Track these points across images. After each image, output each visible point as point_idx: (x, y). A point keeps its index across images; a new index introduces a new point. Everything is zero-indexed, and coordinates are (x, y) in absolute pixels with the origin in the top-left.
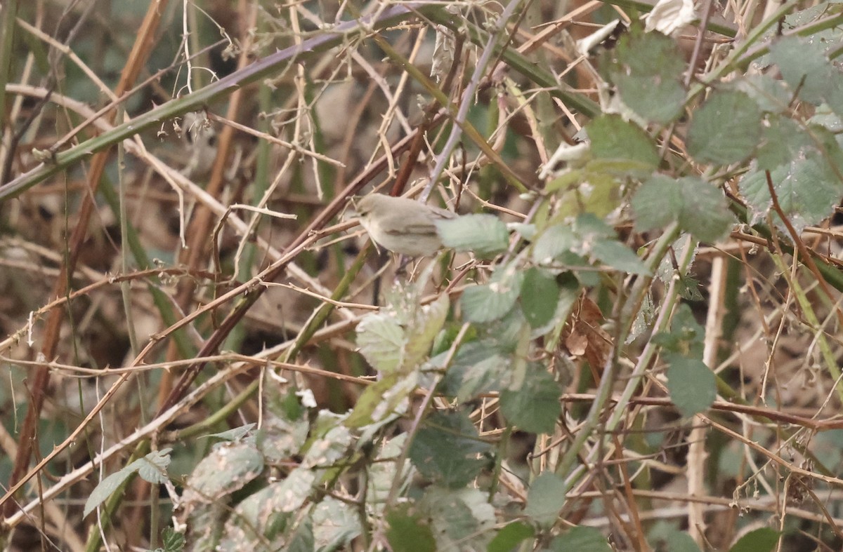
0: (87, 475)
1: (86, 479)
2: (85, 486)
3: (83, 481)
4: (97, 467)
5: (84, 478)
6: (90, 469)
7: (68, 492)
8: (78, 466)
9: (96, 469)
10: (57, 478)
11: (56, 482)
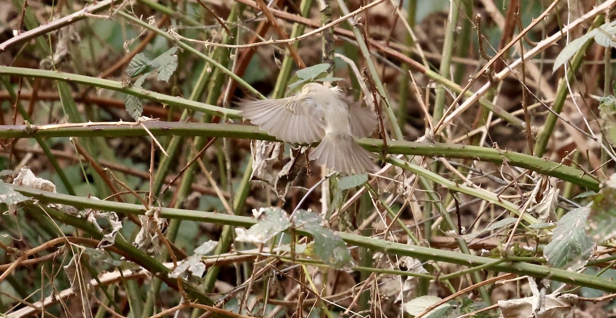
0: (557, 40)
1: (557, 44)
2: (555, 49)
3: (554, 45)
4: (564, 35)
5: (555, 43)
6: (559, 37)
7: (543, 54)
8: (550, 35)
9: (564, 37)
10: (535, 43)
11: (534, 46)
